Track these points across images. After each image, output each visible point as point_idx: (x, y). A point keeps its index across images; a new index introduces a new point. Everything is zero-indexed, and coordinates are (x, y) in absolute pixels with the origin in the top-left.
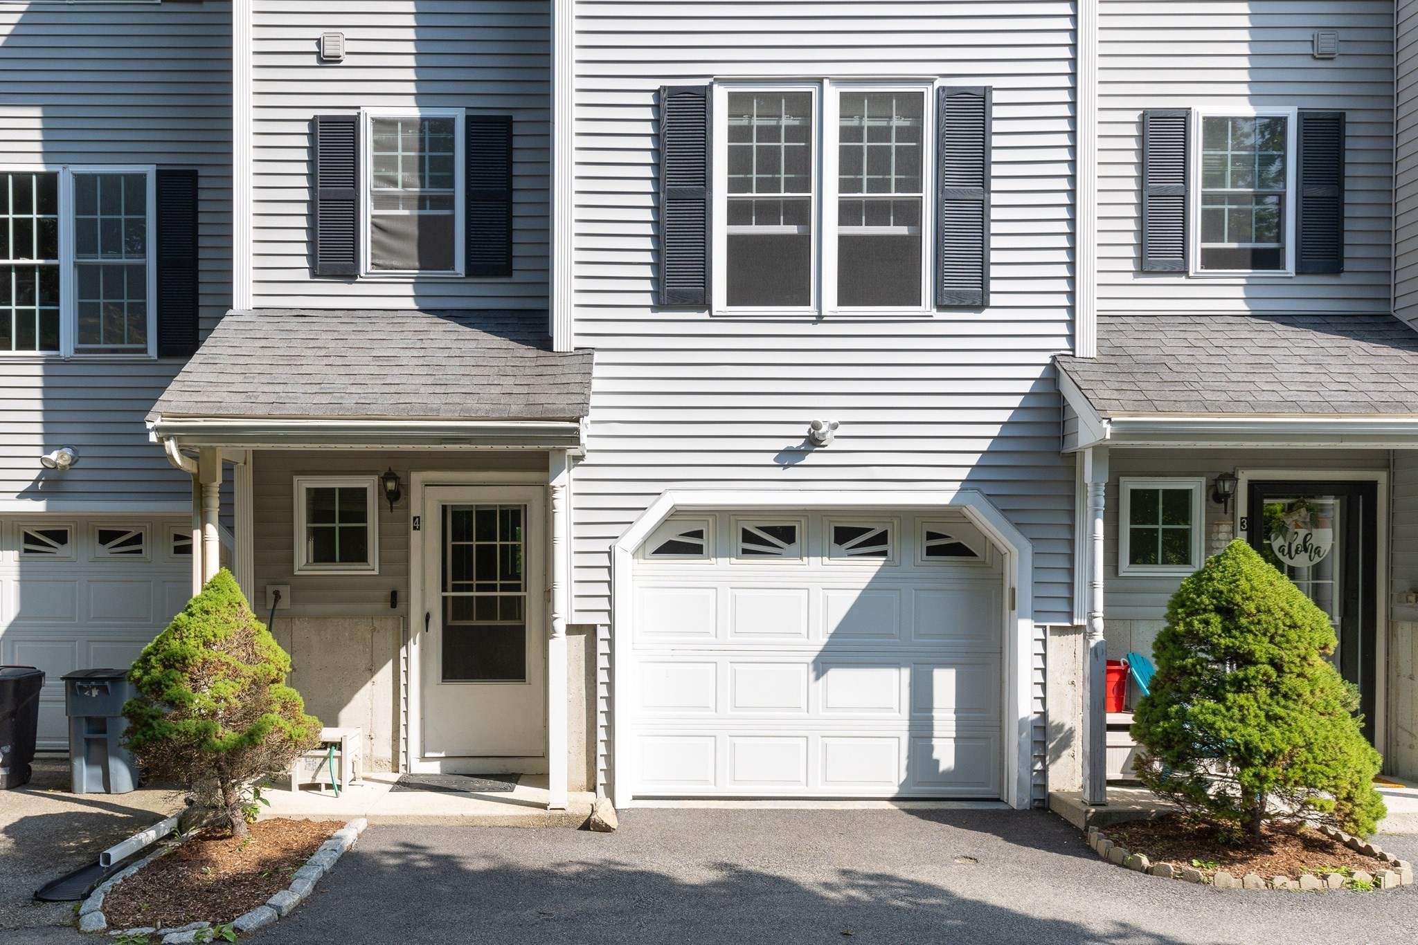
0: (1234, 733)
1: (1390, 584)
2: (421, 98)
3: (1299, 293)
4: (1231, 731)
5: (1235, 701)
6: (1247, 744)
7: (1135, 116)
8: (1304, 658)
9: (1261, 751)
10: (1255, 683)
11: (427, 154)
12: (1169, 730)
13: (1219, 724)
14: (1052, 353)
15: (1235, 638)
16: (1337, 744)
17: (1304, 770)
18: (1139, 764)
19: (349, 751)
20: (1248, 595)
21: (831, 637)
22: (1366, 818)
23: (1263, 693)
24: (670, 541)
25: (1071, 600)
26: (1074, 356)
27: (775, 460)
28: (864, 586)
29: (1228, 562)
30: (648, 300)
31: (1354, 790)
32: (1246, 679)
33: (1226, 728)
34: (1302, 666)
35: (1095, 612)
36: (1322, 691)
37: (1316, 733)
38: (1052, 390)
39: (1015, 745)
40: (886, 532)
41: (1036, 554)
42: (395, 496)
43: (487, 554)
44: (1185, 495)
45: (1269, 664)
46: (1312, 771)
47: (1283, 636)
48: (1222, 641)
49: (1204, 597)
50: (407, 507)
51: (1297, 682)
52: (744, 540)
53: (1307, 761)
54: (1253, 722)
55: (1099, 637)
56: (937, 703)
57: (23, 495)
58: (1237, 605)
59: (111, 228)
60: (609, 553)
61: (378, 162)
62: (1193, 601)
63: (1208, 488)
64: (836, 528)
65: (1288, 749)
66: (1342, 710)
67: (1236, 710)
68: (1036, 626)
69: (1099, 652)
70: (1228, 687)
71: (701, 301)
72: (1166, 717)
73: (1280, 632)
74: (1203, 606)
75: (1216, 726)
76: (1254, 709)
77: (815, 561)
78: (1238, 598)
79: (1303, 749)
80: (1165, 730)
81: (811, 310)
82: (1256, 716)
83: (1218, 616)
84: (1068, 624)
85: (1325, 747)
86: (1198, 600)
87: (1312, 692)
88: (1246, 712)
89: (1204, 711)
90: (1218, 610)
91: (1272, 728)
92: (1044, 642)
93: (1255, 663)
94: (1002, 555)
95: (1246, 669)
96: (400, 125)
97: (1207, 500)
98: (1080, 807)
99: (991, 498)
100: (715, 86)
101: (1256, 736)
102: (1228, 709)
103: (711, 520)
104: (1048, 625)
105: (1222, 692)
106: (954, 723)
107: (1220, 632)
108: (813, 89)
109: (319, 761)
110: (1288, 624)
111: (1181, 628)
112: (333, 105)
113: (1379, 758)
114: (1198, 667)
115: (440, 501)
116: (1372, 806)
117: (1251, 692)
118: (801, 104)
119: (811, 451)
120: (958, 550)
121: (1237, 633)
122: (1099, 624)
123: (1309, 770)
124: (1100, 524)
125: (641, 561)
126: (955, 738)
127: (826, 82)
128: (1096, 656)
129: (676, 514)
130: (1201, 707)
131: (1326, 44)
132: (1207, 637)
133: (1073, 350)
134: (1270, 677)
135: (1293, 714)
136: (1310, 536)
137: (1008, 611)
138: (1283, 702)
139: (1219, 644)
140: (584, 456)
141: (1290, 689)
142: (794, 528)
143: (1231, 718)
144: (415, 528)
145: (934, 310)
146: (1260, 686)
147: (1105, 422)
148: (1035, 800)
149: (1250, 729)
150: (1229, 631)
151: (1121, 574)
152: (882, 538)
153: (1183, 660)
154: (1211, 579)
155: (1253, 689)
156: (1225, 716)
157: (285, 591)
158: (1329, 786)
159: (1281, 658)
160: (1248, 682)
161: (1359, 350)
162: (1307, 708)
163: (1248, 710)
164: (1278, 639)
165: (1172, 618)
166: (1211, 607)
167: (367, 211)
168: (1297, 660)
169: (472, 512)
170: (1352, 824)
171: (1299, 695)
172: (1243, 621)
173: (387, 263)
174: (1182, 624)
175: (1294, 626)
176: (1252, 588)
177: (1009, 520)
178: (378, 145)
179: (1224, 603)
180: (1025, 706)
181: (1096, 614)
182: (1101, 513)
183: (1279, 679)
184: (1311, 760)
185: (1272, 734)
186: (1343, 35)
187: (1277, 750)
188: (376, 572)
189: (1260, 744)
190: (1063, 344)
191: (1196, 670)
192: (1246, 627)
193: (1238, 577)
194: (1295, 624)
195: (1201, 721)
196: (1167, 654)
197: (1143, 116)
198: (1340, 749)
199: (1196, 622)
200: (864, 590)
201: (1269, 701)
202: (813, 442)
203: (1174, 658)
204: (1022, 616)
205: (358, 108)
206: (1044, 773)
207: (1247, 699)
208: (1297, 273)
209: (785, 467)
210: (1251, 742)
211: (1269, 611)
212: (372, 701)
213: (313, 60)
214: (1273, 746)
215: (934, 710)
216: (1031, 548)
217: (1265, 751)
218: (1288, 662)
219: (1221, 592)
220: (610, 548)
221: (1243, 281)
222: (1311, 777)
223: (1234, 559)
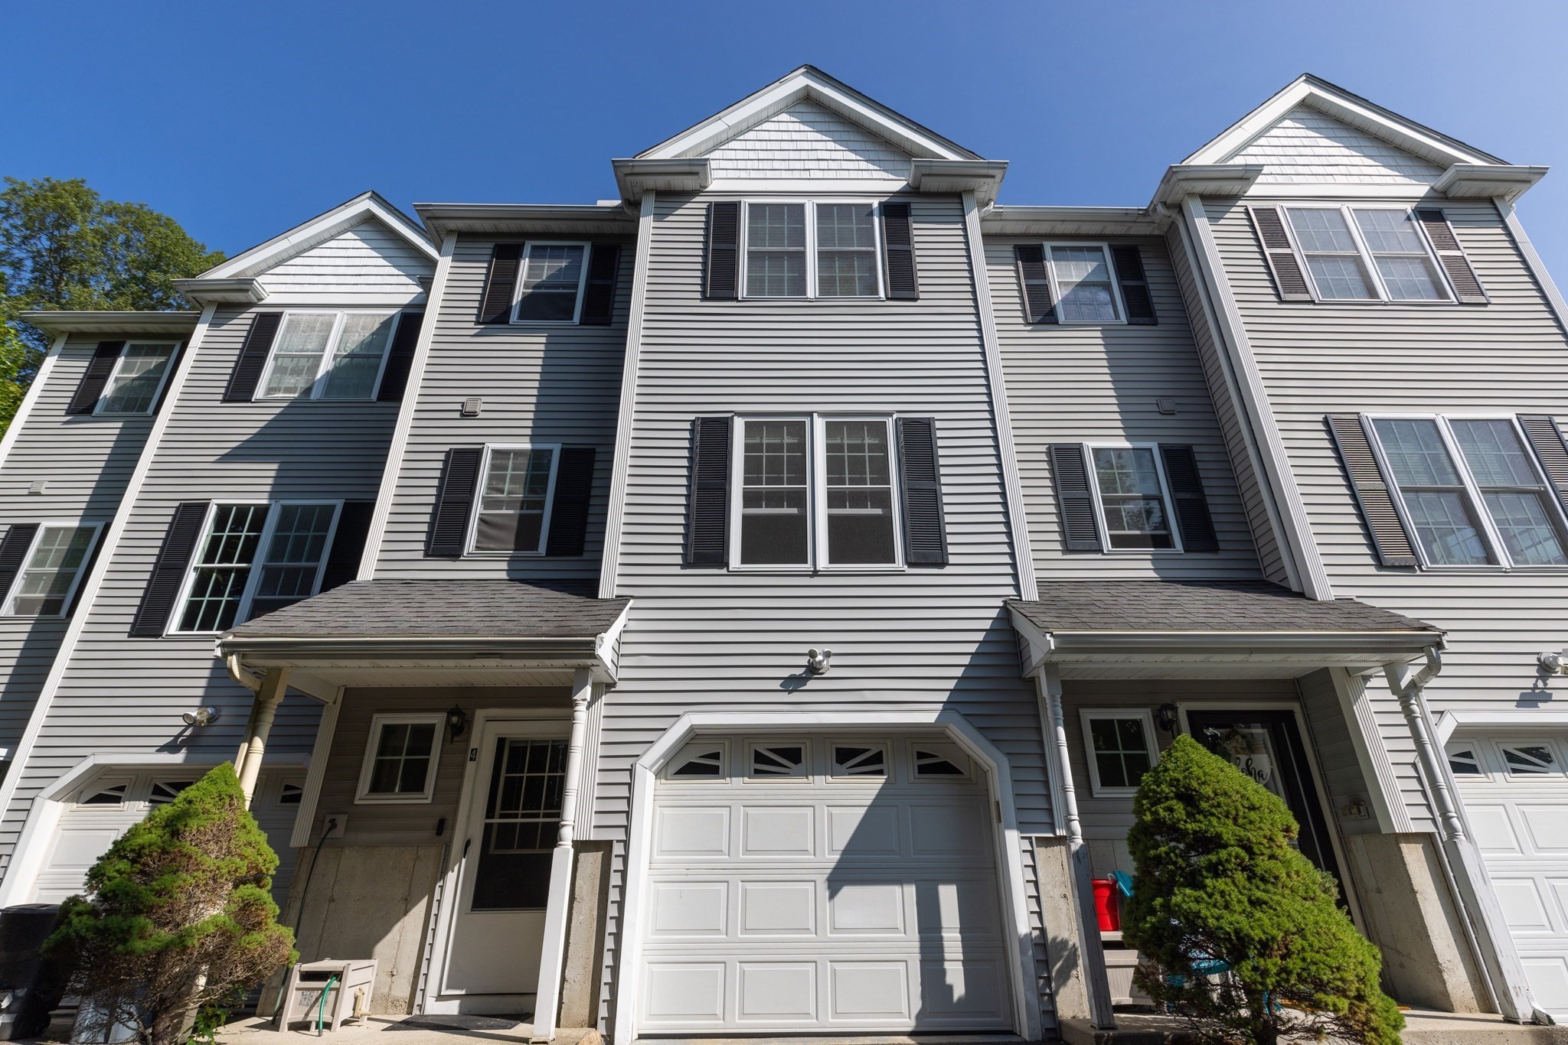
0: (1221, 921)
1: (1332, 803)
2: (533, 438)
3: (1189, 565)
4: (1217, 919)
5: (1215, 887)
6: (1237, 932)
7: (1044, 449)
8: (1271, 839)
9: (1253, 939)
10: (1229, 867)
11: (530, 473)
12: (1157, 924)
13: (1204, 912)
14: (1003, 599)
15: (1200, 821)
16: (1329, 930)
17: (1304, 960)
18: (1142, 979)
19: (349, 983)
20: (1203, 779)
21: (842, 855)
22: (1384, 1026)
23: (1240, 877)
24: (690, 763)
25: (1050, 811)
26: (1021, 600)
27: (781, 686)
28: (869, 803)
29: (1179, 754)
30: (679, 560)
31: (1363, 987)
32: (1220, 862)
33: (1213, 917)
34: (1270, 847)
35: (1070, 815)
36: (1297, 873)
37: (1304, 918)
38: (1006, 627)
39: (1020, 966)
40: (881, 752)
41: (1013, 767)
42: (459, 729)
43: (535, 784)
44: (1138, 724)
45: (1239, 846)
46: (1312, 961)
47: (1245, 818)
48: (1189, 826)
49: (1163, 786)
50: (468, 740)
51: (1271, 864)
52: (756, 762)
53: (1303, 949)
54: (1238, 908)
55: (1079, 841)
56: (945, 923)
57: (162, 749)
58: (1195, 790)
59: (300, 542)
60: (630, 771)
61: (491, 478)
62: (1154, 791)
63: (1155, 717)
64: (837, 749)
65: (1280, 936)
66: (1323, 895)
67: (1218, 896)
68: (1022, 838)
69: (1081, 856)
70: (1205, 873)
71: (720, 560)
72: (1152, 912)
73: (1241, 814)
74: (1164, 795)
75: (1202, 915)
76: (1235, 894)
77: (820, 780)
78: (1195, 784)
79: (1296, 936)
80: (1153, 924)
81: (808, 567)
82: (1239, 901)
83: (1180, 804)
84: (1052, 835)
85: (1318, 933)
86: (1159, 790)
87: (1288, 875)
88: (1228, 898)
89: (1186, 899)
90: (1179, 797)
91: (1258, 914)
92: (1032, 853)
93: (1225, 846)
94: (985, 773)
95: (1218, 853)
96: (512, 454)
97: (1156, 728)
98: (1089, 1032)
99: (967, 718)
100: (735, 418)
101: (1244, 923)
102: (1210, 896)
103: (726, 742)
104: (1034, 835)
105: (1200, 878)
106: (960, 944)
107: (1185, 818)
108: (807, 420)
109: (316, 994)
110: (1247, 806)
111: (1148, 817)
112: (464, 442)
113: (1377, 950)
114: (1172, 855)
115: (497, 734)
116: (1387, 1011)
117: (1228, 876)
118: (798, 430)
119: (811, 679)
120: (945, 768)
121: (1201, 817)
122: (1076, 826)
123: (1309, 960)
124: (1061, 731)
125: (663, 781)
126: (963, 961)
127: (815, 415)
128: (1079, 860)
129: (694, 736)
130: (1183, 897)
131: (1167, 405)
132: (1174, 823)
133: (1020, 596)
134: (1243, 860)
135: (1276, 898)
136: (1250, 762)
137: (996, 825)
138: (1262, 886)
139: (1187, 829)
140: (616, 683)
141: (1266, 872)
142: (800, 750)
143: (1215, 906)
144: (471, 759)
145: (906, 567)
146: (1236, 870)
147: (1048, 635)
148: (1046, 1029)
149: (1236, 916)
150: (1193, 815)
151: (1095, 796)
152: (877, 758)
153: (1157, 849)
154: (1166, 770)
155: (1230, 873)
156: (1208, 904)
157: (342, 820)
158: (1334, 979)
159: (1249, 839)
160: (1223, 866)
161: (1245, 597)
162: (1287, 892)
163: (1229, 895)
164: (1240, 821)
165: (1139, 811)
166: (1172, 795)
167: (477, 509)
168: (1265, 841)
169: (527, 748)
170: (1373, 1034)
171: (1277, 878)
172: (1204, 805)
173: (485, 546)
174: (1148, 814)
175: (1252, 808)
176: (1205, 774)
177: (986, 738)
178: (493, 467)
179: (1183, 790)
180: (1024, 924)
181: (1073, 817)
182: (1061, 722)
183: (1252, 862)
184: (1308, 949)
185: (1259, 919)
186: (1177, 400)
187: (1269, 937)
188: (429, 801)
189: (1250, 931)
190: (1011, 591)
191: (1171, 858)
192: (1208, 811)
193: (1190, 765)
194: (1253, 805)
195: (1186, 911)
196: (1141, 846)
197: (1049, 448)
198: (1334, 935)
199: (1161, 811)
200: (869, 806)
201: (1248, 885)
202: (813, 670)
203: (1148, 849)
204: (1009, 827)
205: (484, 444)
206: (1052, 997)
207: (1226, 884)
208: (1185, 551)
209: (790, 692)
210: (1241, 930)
211: (1225, 794)
212: (401, 933)
213: (457, 415)
214: (1264, 932)
215: (943, 930)
216: (1007, 762)
217: (1257, 938)
218: (1257, 843)
219: (1178, 780)
220: (632, 766)
221: (1150, 557)
222: (1313, 968)
223: (1183, 751)
